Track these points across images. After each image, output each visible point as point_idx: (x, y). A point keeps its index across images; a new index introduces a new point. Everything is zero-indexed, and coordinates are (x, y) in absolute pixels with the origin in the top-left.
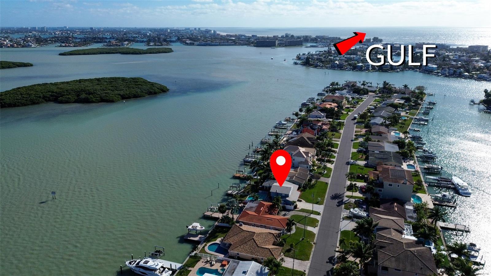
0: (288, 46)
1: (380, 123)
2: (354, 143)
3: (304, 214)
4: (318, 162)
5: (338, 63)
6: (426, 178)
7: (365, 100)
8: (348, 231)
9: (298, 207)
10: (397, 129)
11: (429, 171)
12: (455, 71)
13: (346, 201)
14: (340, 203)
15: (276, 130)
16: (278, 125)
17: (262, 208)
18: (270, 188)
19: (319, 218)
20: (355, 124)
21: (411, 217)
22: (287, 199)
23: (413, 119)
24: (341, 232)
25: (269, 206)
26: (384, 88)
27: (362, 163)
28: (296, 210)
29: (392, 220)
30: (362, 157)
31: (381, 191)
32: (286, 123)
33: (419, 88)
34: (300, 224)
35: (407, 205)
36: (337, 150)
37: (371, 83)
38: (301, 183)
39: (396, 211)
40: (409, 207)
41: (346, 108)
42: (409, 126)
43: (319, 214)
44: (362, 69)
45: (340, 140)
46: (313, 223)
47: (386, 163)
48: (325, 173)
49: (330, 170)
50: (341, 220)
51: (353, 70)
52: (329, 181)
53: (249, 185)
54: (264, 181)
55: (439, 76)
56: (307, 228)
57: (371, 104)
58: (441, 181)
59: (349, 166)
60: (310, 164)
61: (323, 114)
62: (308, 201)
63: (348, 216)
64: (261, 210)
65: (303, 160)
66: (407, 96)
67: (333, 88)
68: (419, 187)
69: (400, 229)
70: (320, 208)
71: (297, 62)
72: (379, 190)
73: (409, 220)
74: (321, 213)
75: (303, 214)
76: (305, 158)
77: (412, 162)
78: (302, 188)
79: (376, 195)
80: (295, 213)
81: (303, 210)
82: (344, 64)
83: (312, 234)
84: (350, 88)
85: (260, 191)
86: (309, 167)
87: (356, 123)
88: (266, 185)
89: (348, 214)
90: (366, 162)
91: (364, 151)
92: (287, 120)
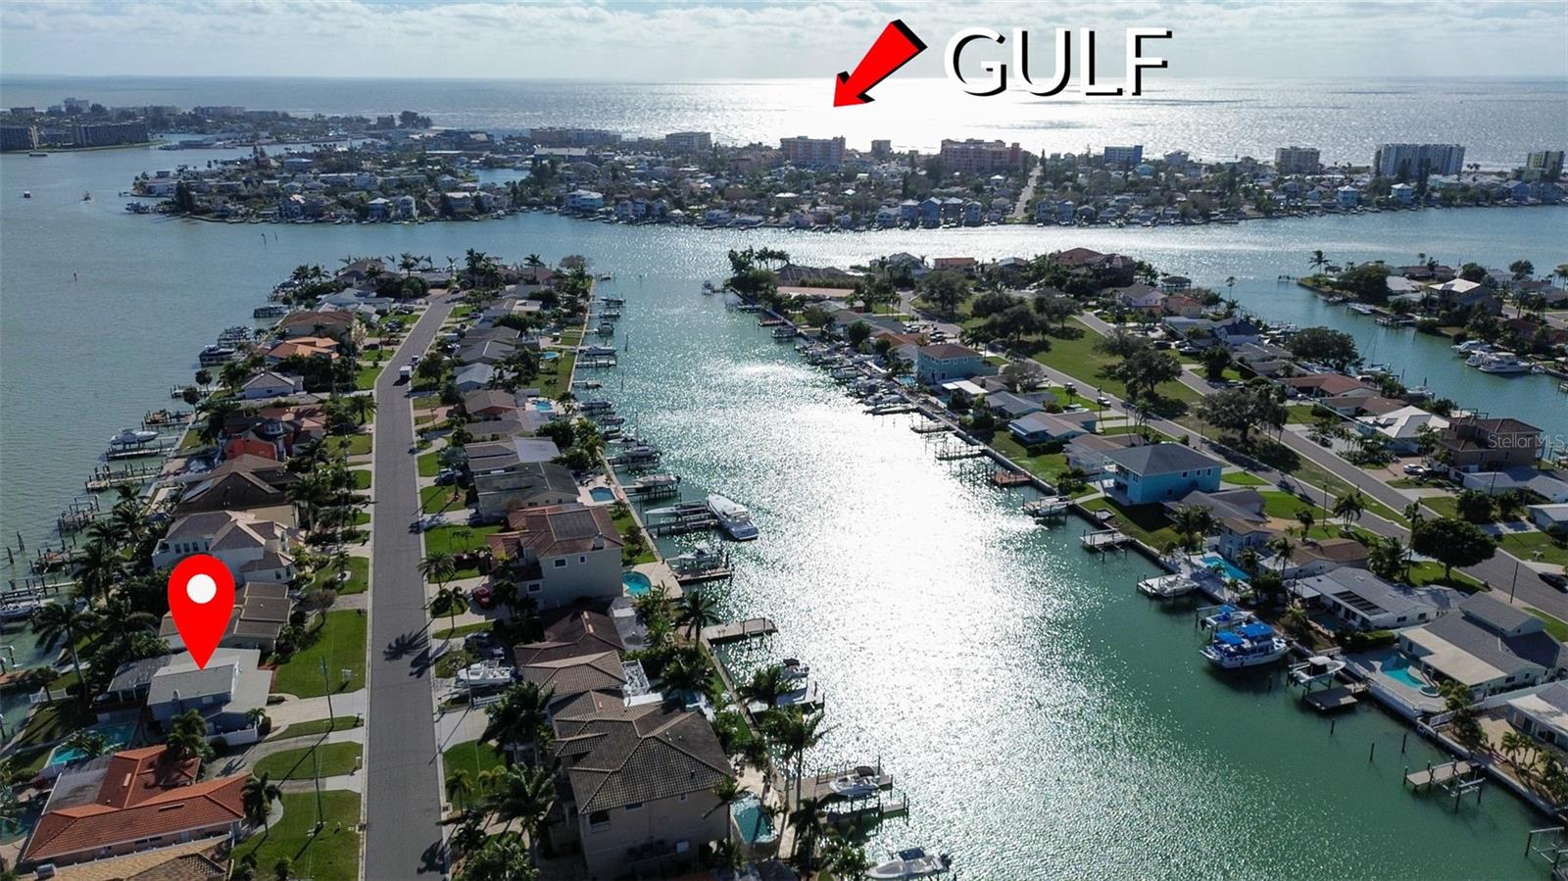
0: (89, 145)
1: (485, 381)
2: (419, 458)
3: (305, 742)
4: (312, 550)
5: (303, 202)
6: (647, 515)
7: (422, 313)
8: (467, 743)
9: (273, 725)
10: (537, 391)
11: (652, 496)
12: (649, 207)
13: (439, 650)
14: (422, 664)
15: (117, 467)
16: (120, 447)
17: (129, 775)
18: (143, 691)
19: (359, 736)
20: (408, 396)
21: (634, 640)
22: (225, 709)
23: (575, 354)
24: (446, 755)
25: (155, 758)
26: (473, 270)
27: (460, 516)
28: (269, 736)
29: (587, 664)
30: (455, 499)
31: (536, 587)
32: (153, 433)
33: (572, 261)
34: (294, 783)
35: (616, 609)
36: (370, 492)
37: (429, 260)
38: (268, 636)
39: (591, 635)
40: (623, 613)
41: (366, 348)
42: (570, 375)
43: (356, 723)
44: (388, 216)
45: (373, 457)
46: (344, 759)
47: (530, 500)
48: (346, 579)
49: (361, 563)
50: (436, 718)
51: (358, 221)
52: (366, 601)
53: (43, 706)
54: (110, 676)
55: (612, 222)
56: (324, 786)
57: (443, 325)
58: (685, 514)
59: (422, 535)
60: (285, 563)
61: (291, 381)
62: (306, 692)
63: (456, 696)
64: (126, 784)
65: (257, 555)
66: (543, 288)
67: (307, 289)
68: (635, 548)
69: (615, 683)
70: (355, 704)
71: (142, 205)
72: (532, 588)
73: (630, 649)
74: (365, 717)
75: (297, 742)
76: (258, 544)
77: (601, 481)
78: (276, 654)
79: (528, 603)
80: (267, 749)
81: (295, 730)
82: (326, 203)
83: (348, 800)
84: (363, 282)
85: (103, 717)
86: (283, 573)
87: (413, 391)
88: (125, 687)
89: (454, 690)
90: (474, 511)
91: (459, 479)
92: (155, 422)
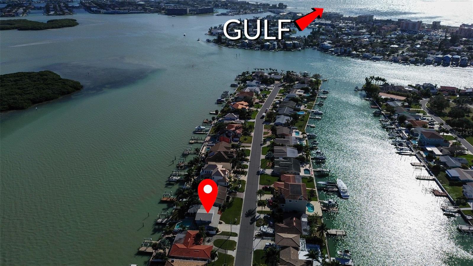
0: (200, 14)
1: (284, 122)
2: (263, 147)
3: (225, 238)
4: (234, 175)
5: (248, 42)
7: (271, 91)
8: (260, 250)
9: (219, 230)
10: (297, 128)
11: (321, 175)
12: (345, 50)
13: (258, 217)
14: (253, 220)
15: (196, 136)
16: (197, 130)
17: (190, 239)
18: (195, 214)
19: (236, 239)
20: (263, 124)
21: (305, 230)
22: (210, 225)
23: (310, 113)
24: (254, 252)
25: (195, 235)
27: (269, 171)
28: (218, 233)
29: (291, 238)
30: (269, 165)
31: (283, 206)
32: (204, 128)
33: (316, 76)
34: (221, 250)
35: (303, 218)
36: (249, 158)
37: (276, 70)
38: (221, 203)
39: (294, 226)
40: (304, 220)
41: (256, 103)
42: (307, 122)
43: (235, 235)
45: (252, 144)
46: (231, 245)
47: (287, 171)
48: (240, 187)
49: (242, 182)
50: (254, 239)
51: (261, 49)
52: (243, 196)
53: (176, 209)
54: (188, 208)
56: (227, 252)
58: (329, 185)
59: (259, 176)
60: (227, 181)
61: (236, 116)
62: (227, 223)
63: (259, 234)
64: (189, 241)
65: (222, 178)
66: (306, 86)
67: (244, 78)
68: (312, 196)
69: (297, 246)
70: (236, 229)
74: (238, 234)
75: (223, 237)
77: (307, 167)
78: (222, 209)
79: (280, 210)
80: (217, 237)
81: (224, 233)
83: (231, 258)
84: (258, 78)
85: (186, 217)
86: (226, 183)
87: (264, 122)
88: (191, 212)
89: (259, 232)
90: (273, 170)
91: (270, 159)
92: (205, 122)
